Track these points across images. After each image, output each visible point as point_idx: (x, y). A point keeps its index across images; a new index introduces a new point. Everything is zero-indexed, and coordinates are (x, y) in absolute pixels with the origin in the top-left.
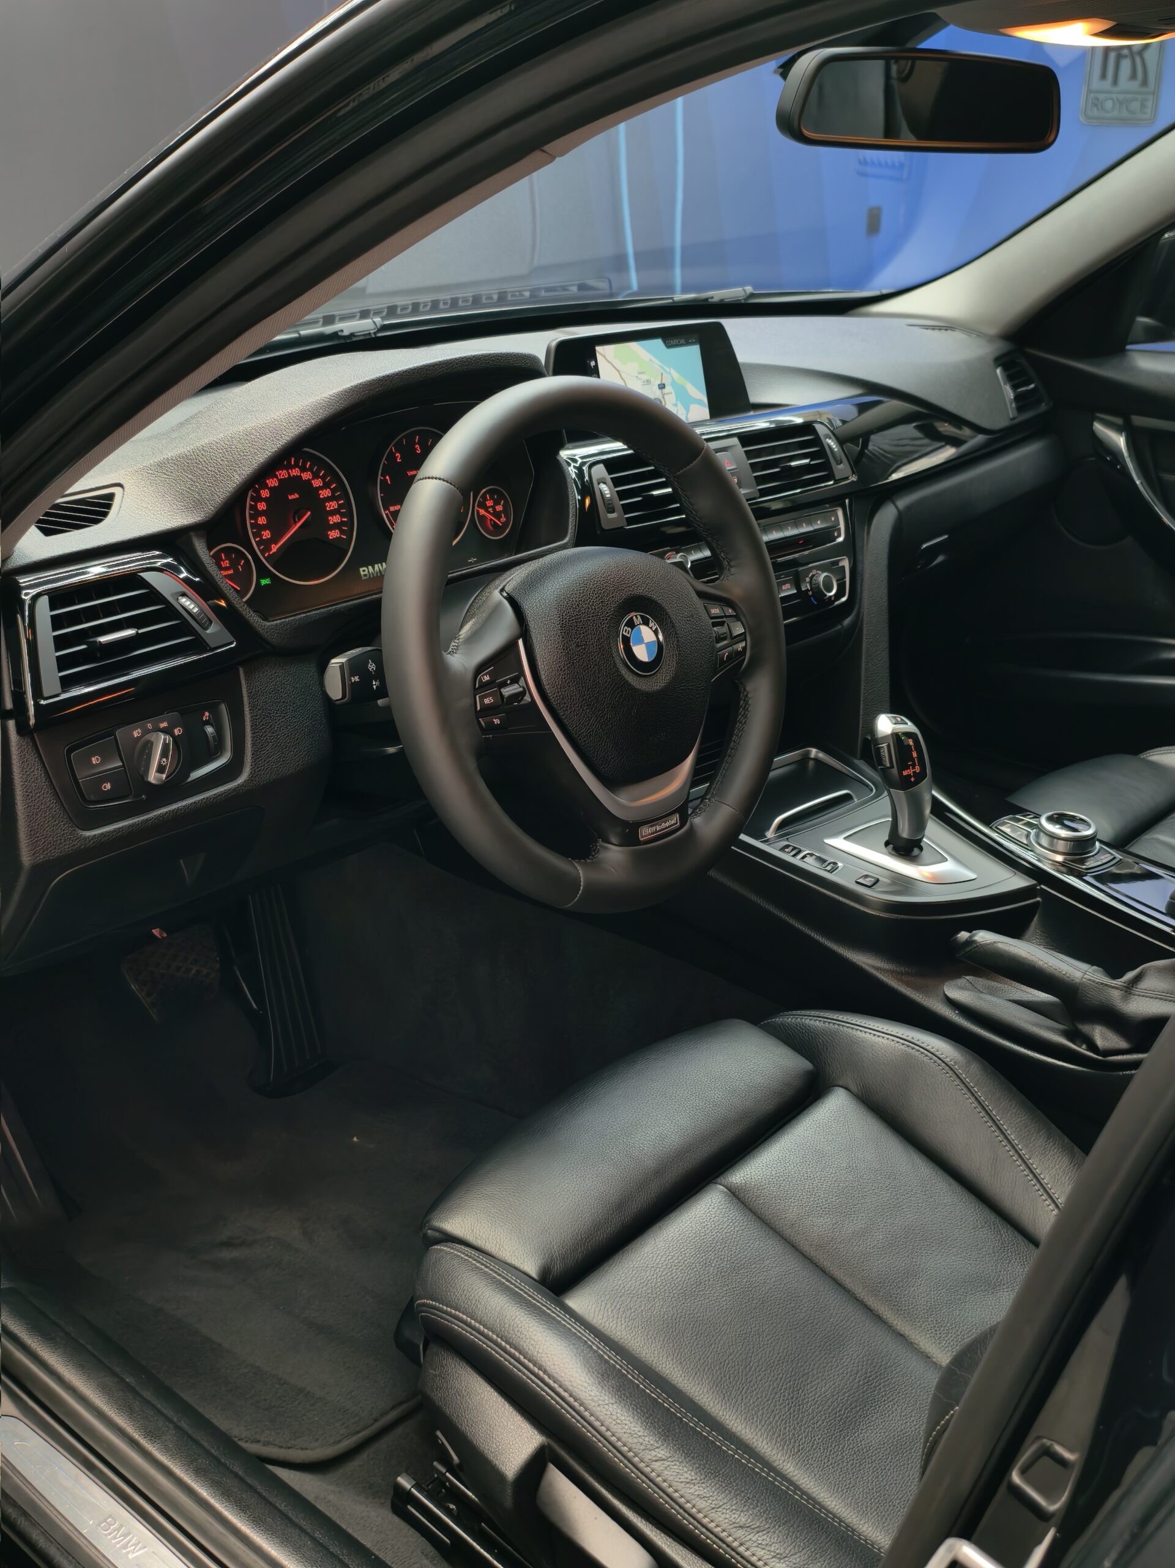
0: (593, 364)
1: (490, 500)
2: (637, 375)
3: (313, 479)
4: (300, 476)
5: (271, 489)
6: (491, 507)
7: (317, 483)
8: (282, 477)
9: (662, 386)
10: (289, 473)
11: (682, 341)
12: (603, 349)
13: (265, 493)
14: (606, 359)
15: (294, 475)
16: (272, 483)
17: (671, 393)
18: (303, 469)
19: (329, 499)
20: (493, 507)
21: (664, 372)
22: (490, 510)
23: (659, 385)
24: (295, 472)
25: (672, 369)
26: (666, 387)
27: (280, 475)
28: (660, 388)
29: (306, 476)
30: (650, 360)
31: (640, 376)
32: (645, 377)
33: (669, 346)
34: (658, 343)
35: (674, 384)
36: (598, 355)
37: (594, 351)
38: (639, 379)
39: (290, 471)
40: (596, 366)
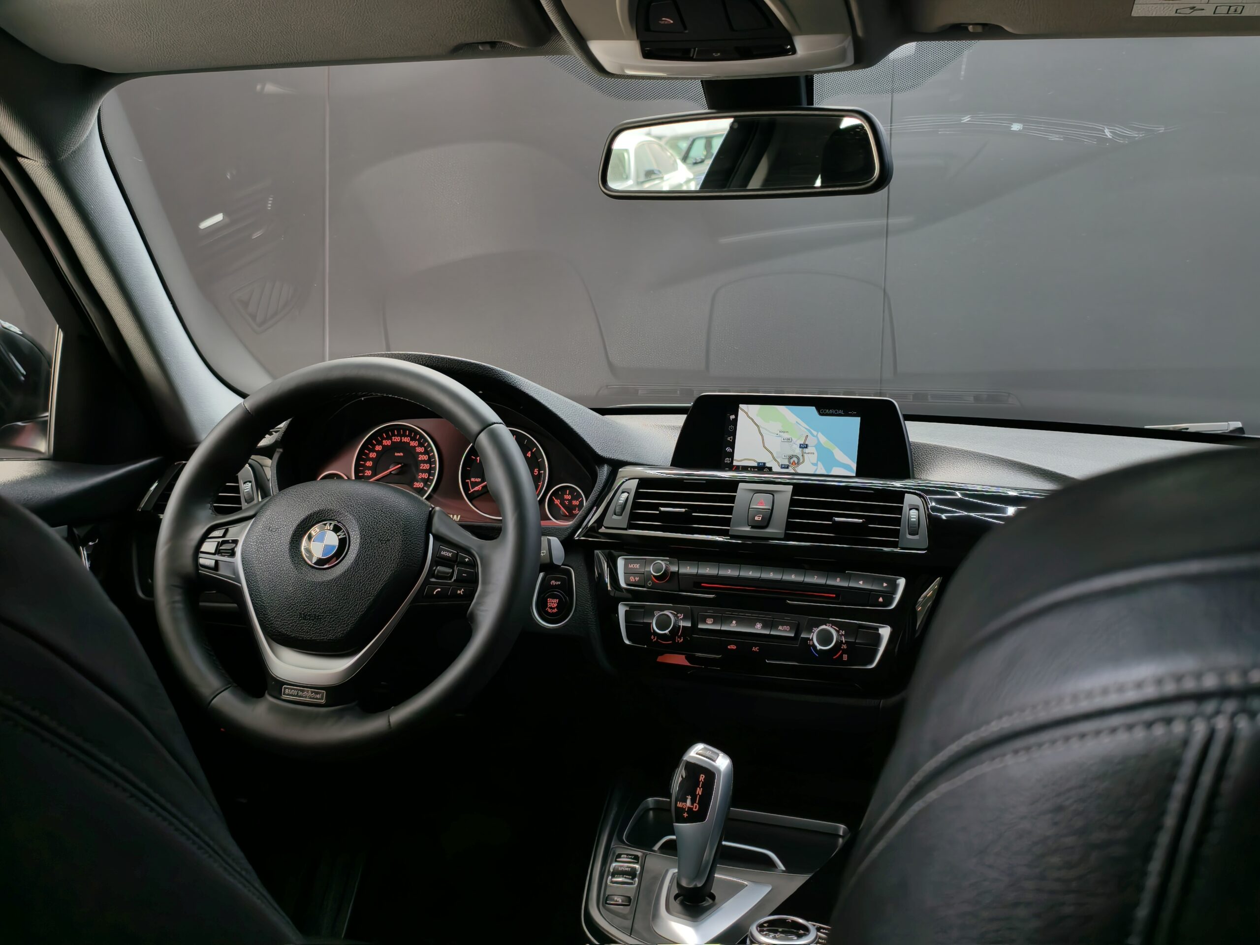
0: (732, 417)
1: (568, 495)
2: (779, 433)
3: (418, 446)
4: (409, 443)
5: (384, 446)
6: (568, 500)
7: (420, 450)
8: (395, 440)
9: (804, 446)
10: (401, 439)
11: (841, 412)
12: (747, 407)
13: (379, 448)
14: (748, 416)
15: (404, 441)
16: (387, 443)
17: (814, 454)
18: (413, 439)
19: (424, 462)
20: (570, 501)
21: (810, 435)
22: (567, 502)
23: (800, 445)
24: (406, 440)
25: (820, 434)
26: (809, 448)
27: (395, 439)
28: (800, 447)
29: (413, 444)
30: (797, 422)
31: (782, 434)
32: (786, 436)
33: (821, 414)
34: (812, 410)
35: (819, 446)
36: (740, 412)
37: (738, 407)
38: (780, 436)
39: (403, 438)
40: (736, 420)
